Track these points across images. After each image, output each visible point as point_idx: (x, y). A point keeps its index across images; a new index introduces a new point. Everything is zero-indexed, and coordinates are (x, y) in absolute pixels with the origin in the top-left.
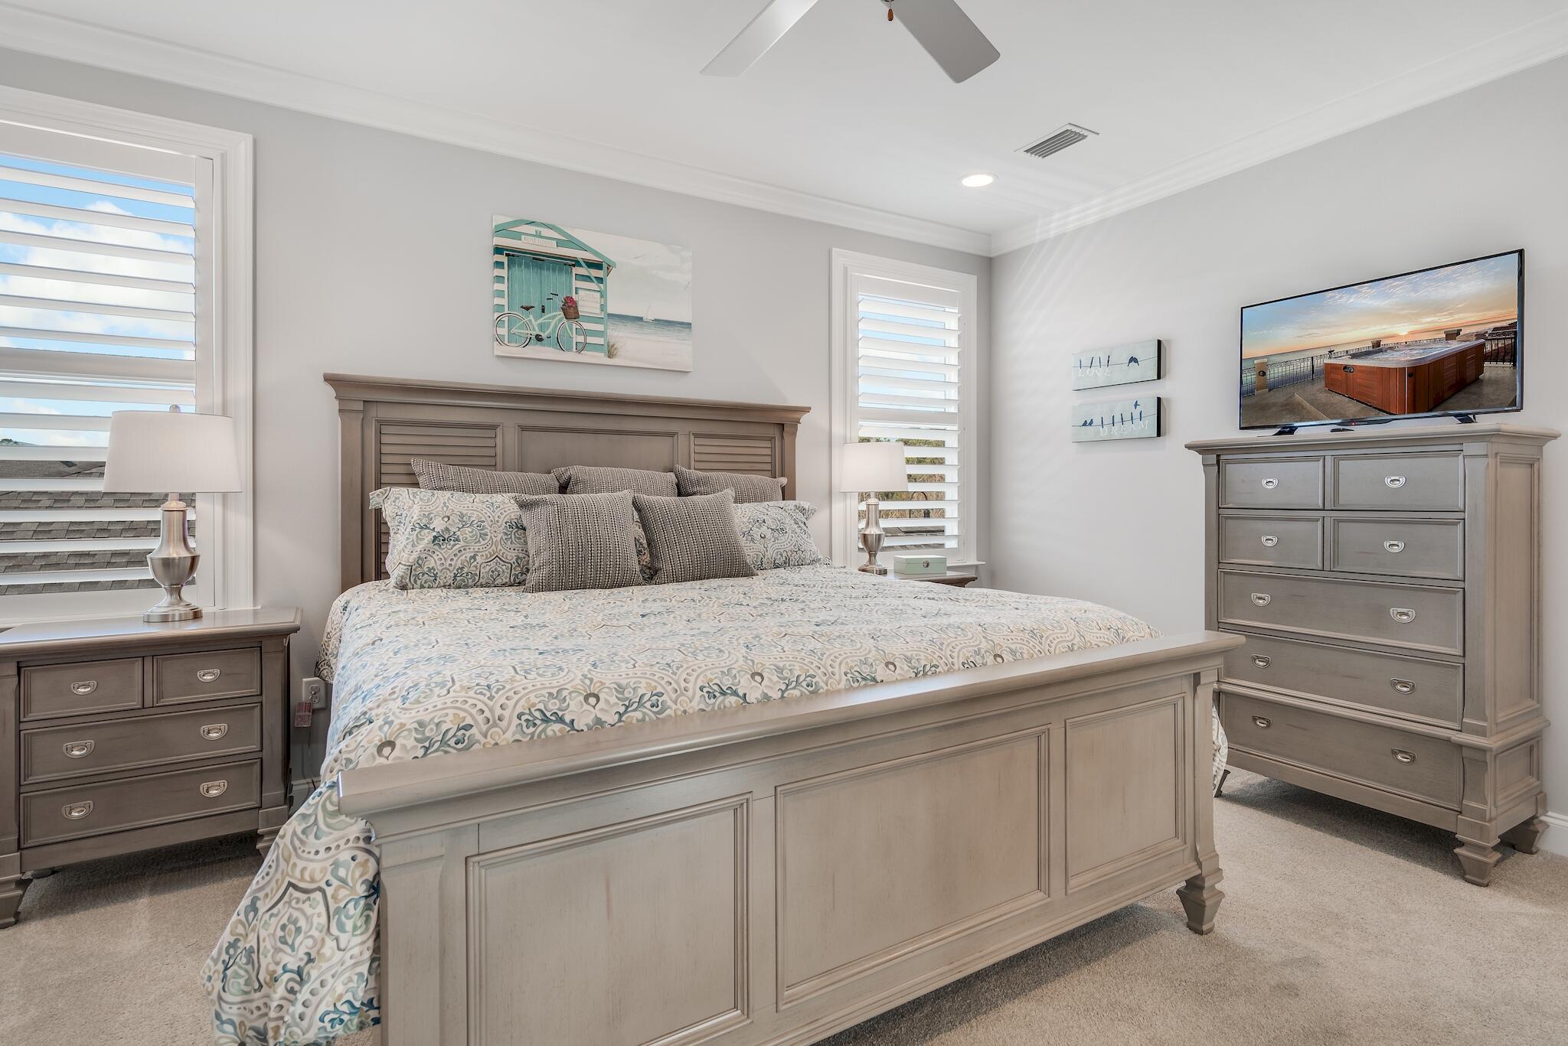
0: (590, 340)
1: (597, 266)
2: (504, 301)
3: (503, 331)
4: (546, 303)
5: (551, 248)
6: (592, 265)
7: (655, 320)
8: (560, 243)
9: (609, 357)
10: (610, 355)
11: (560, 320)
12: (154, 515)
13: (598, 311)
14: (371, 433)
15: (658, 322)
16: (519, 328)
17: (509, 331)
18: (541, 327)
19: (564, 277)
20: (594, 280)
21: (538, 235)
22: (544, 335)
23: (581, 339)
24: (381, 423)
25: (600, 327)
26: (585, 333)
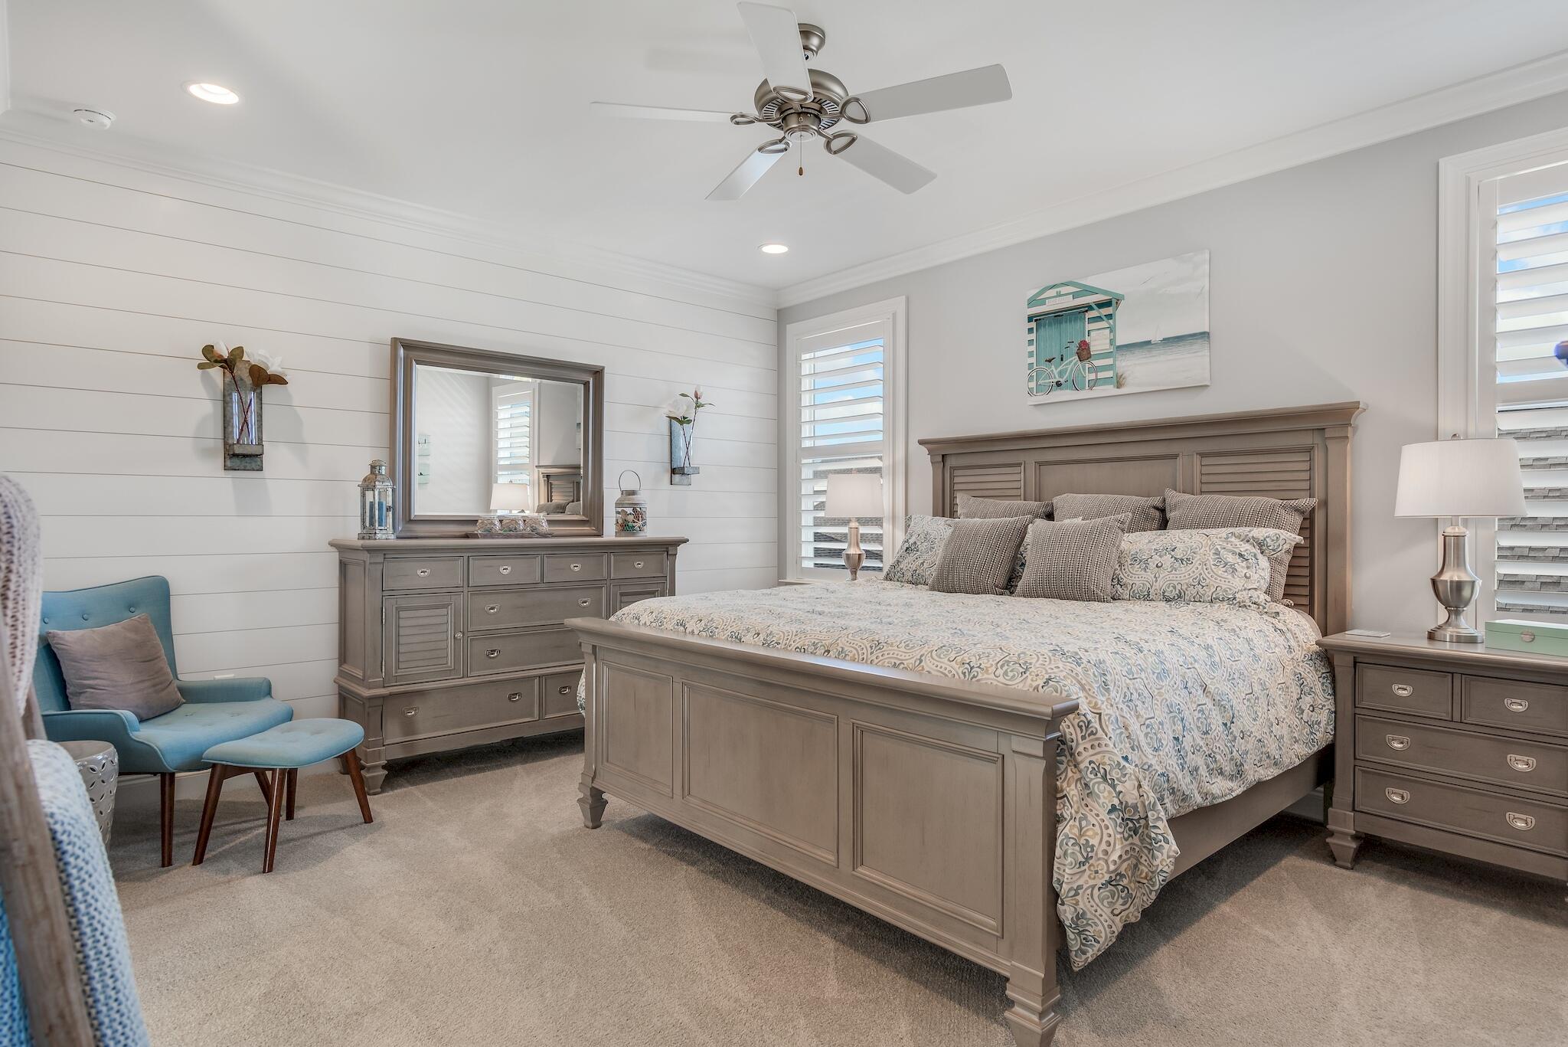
0: (1101, 375)
1: (1107, 304)
2: (1033, 360)
3: (1033, 385)
4: (1064, 352)
5: (1069, 302)
6: (1101, 305)
7: (1164, 339)
8: (1075, 295)
9: (1118, 388)
10: (1119, 385)
11: (1075, 364)
12: (844, 530)
13: (1108, 346)
14: (947, 475)
15: (1168, 341)
16: (1044, 379)
17: (1037, 383)
18: (1061, 374)
19: (1079, 324)
20: (1104, 318)
21: (1059, 295)
22: (1062, 381)
23: (1092, 376)
24: (953, 469)
25: (1109, 361)
26: (1095, 370)
